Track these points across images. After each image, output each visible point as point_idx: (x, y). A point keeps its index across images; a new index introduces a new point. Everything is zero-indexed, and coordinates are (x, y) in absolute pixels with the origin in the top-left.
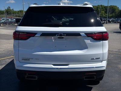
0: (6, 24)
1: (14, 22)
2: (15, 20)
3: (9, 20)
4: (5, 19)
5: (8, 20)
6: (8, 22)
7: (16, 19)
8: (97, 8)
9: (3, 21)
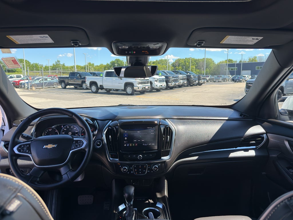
0: (42, 86)
1: (57, 83)
2: (58, 79)
3: (48, 79)
4: (40, 78)
5: (46, 80)
6: (45, 83)
7: (60, 78)
8: (185, 62)
9: (37, 82)
